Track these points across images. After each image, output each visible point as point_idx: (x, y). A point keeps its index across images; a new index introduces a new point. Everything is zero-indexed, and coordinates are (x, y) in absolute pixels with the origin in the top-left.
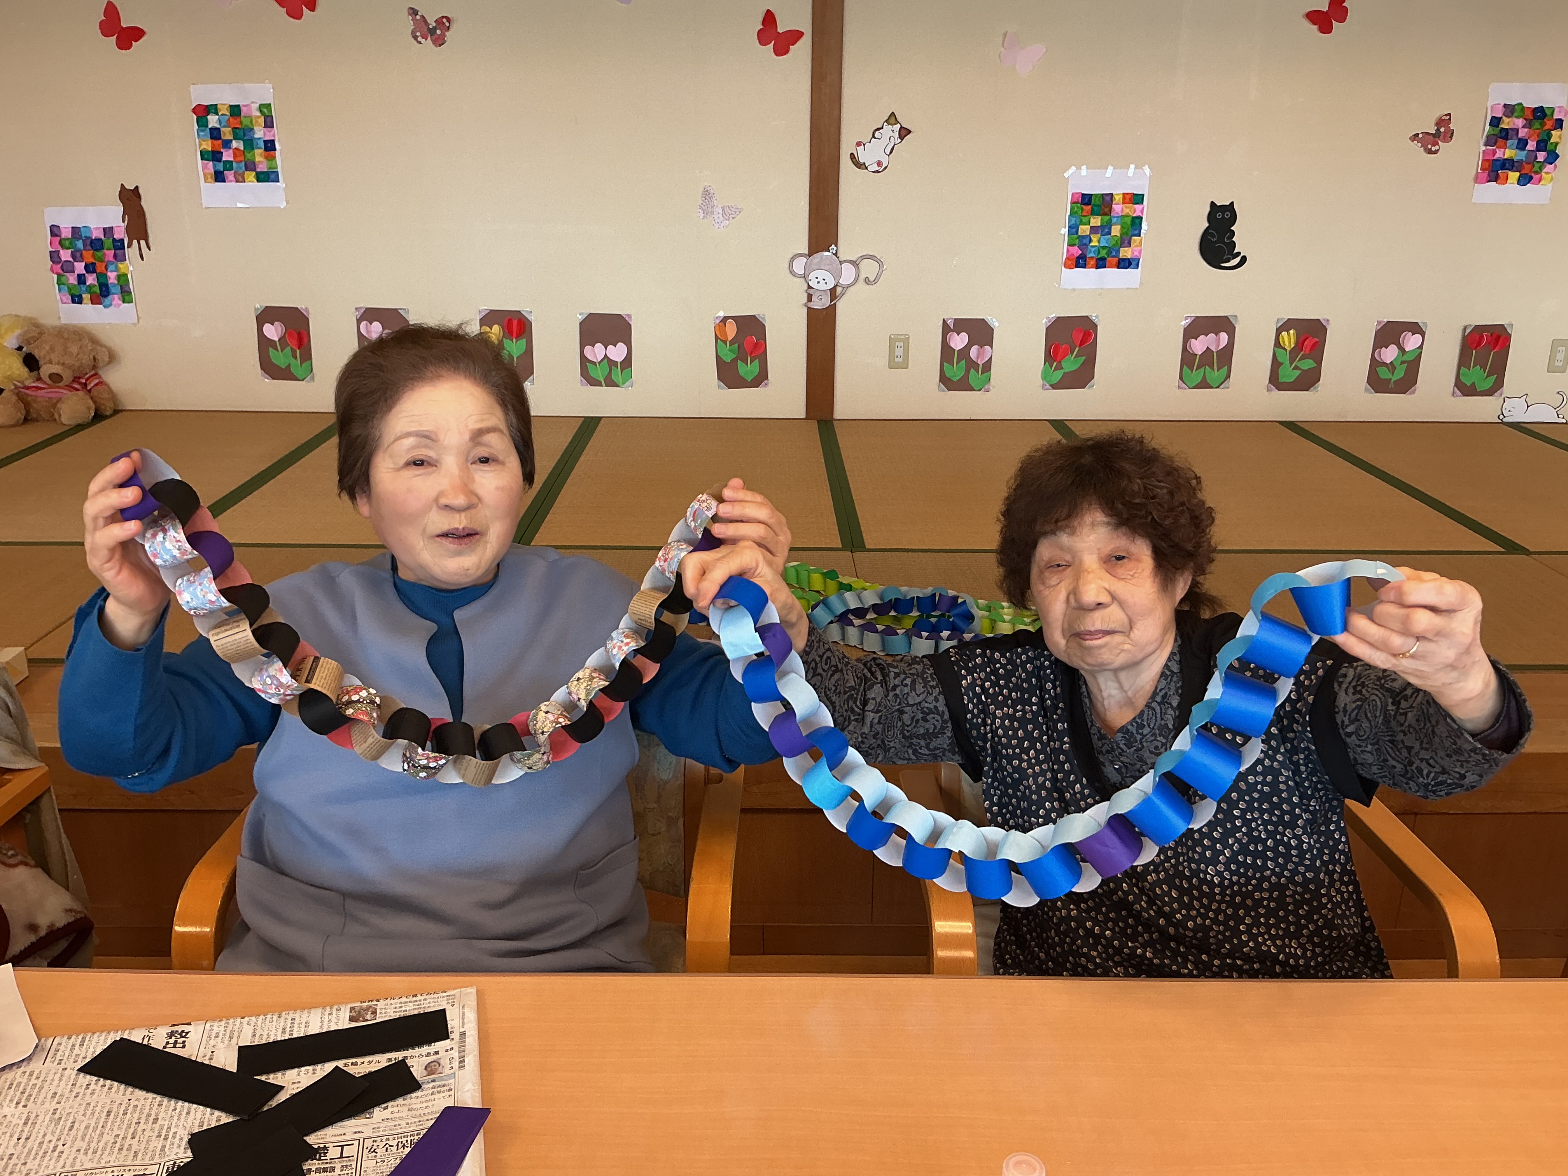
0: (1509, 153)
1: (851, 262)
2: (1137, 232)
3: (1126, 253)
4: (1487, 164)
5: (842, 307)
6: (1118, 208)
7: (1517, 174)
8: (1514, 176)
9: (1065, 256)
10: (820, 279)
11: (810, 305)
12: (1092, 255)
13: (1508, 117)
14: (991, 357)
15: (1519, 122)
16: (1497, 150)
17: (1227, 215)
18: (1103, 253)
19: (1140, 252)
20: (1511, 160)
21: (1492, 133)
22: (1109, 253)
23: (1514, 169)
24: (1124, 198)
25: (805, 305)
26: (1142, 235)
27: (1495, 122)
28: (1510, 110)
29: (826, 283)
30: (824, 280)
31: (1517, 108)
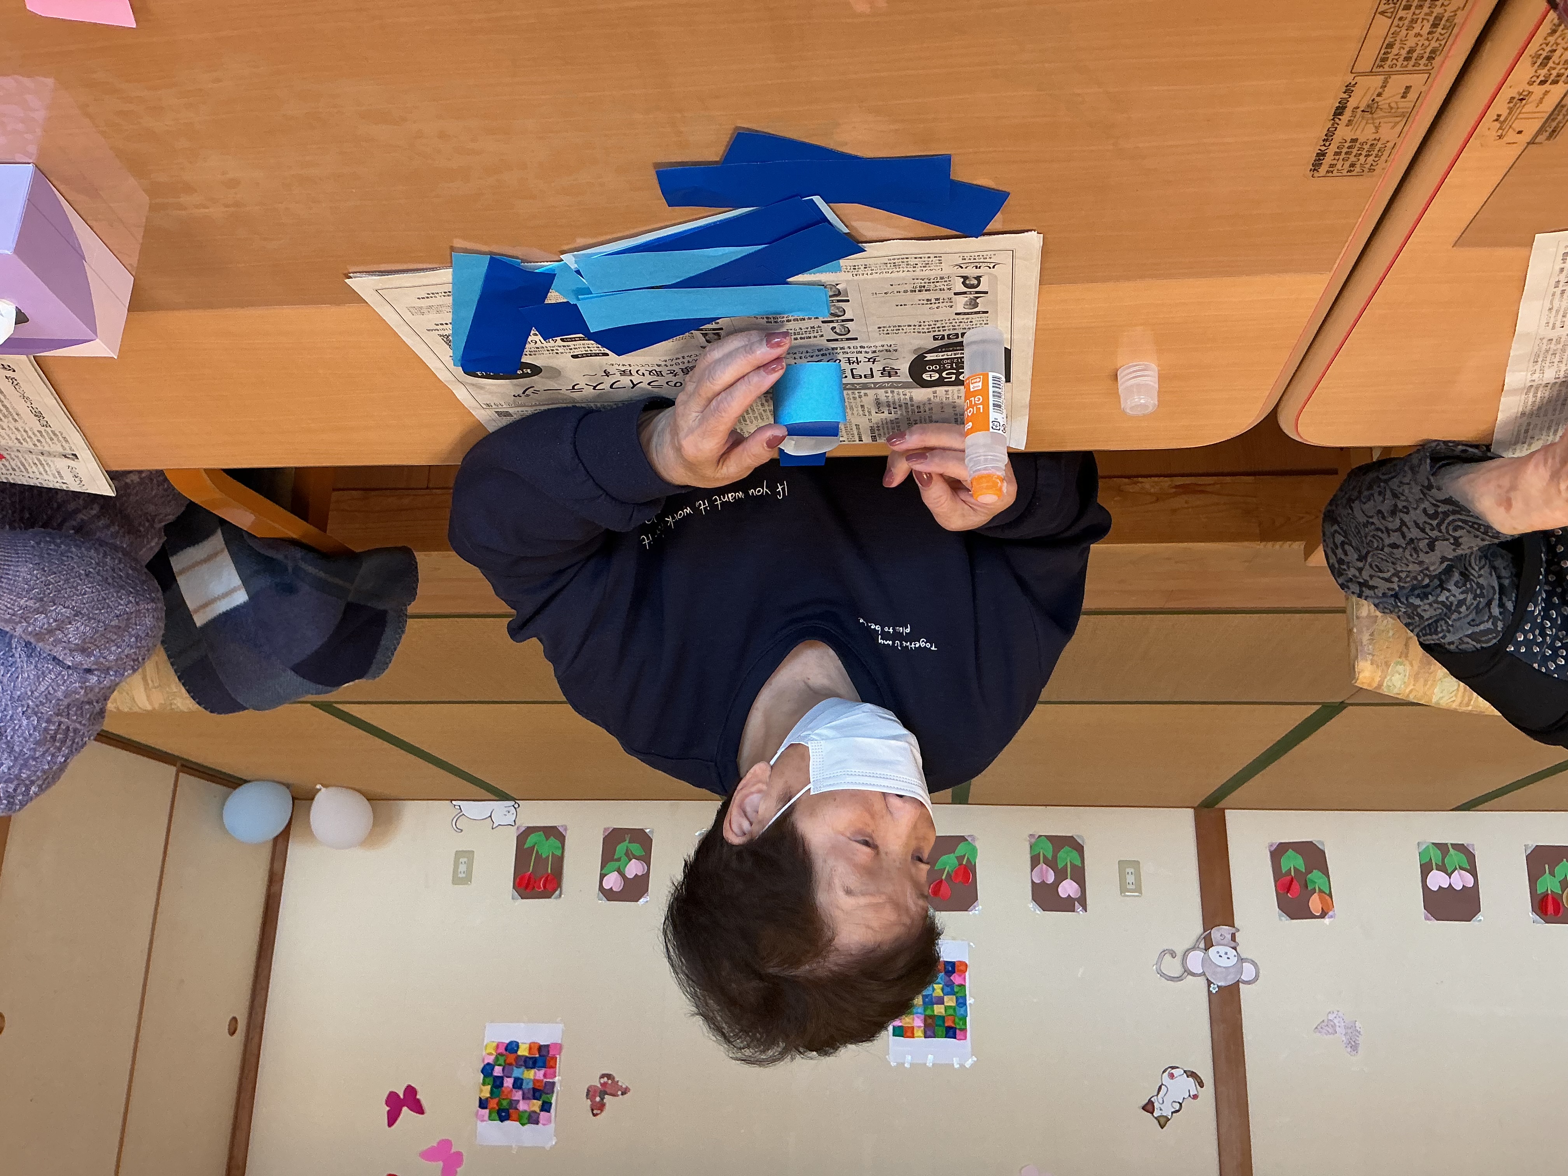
0: (530, 1075)
1: (1193, 975)
4: (552, 1063)
5: (1198, 928)
6: (918, 1023)
7: (520, 1053)
8: (523, 1051)
9: (967, 974)
10: (1225, 957)
11: (1233, 930)
13: (535, 1112)
14: (1032, 871)
15: (522, 1106)
16: (542, 1077)
20: (528, 1068)
21: (550, 1096)
23: (523, 1059)
24: (912, 1033)
25: (1238, 930)
27: (546, 1107)
28: (533, 1119)
29: (1218, 952)
30: (1220, 956)
31: (526, 1121)
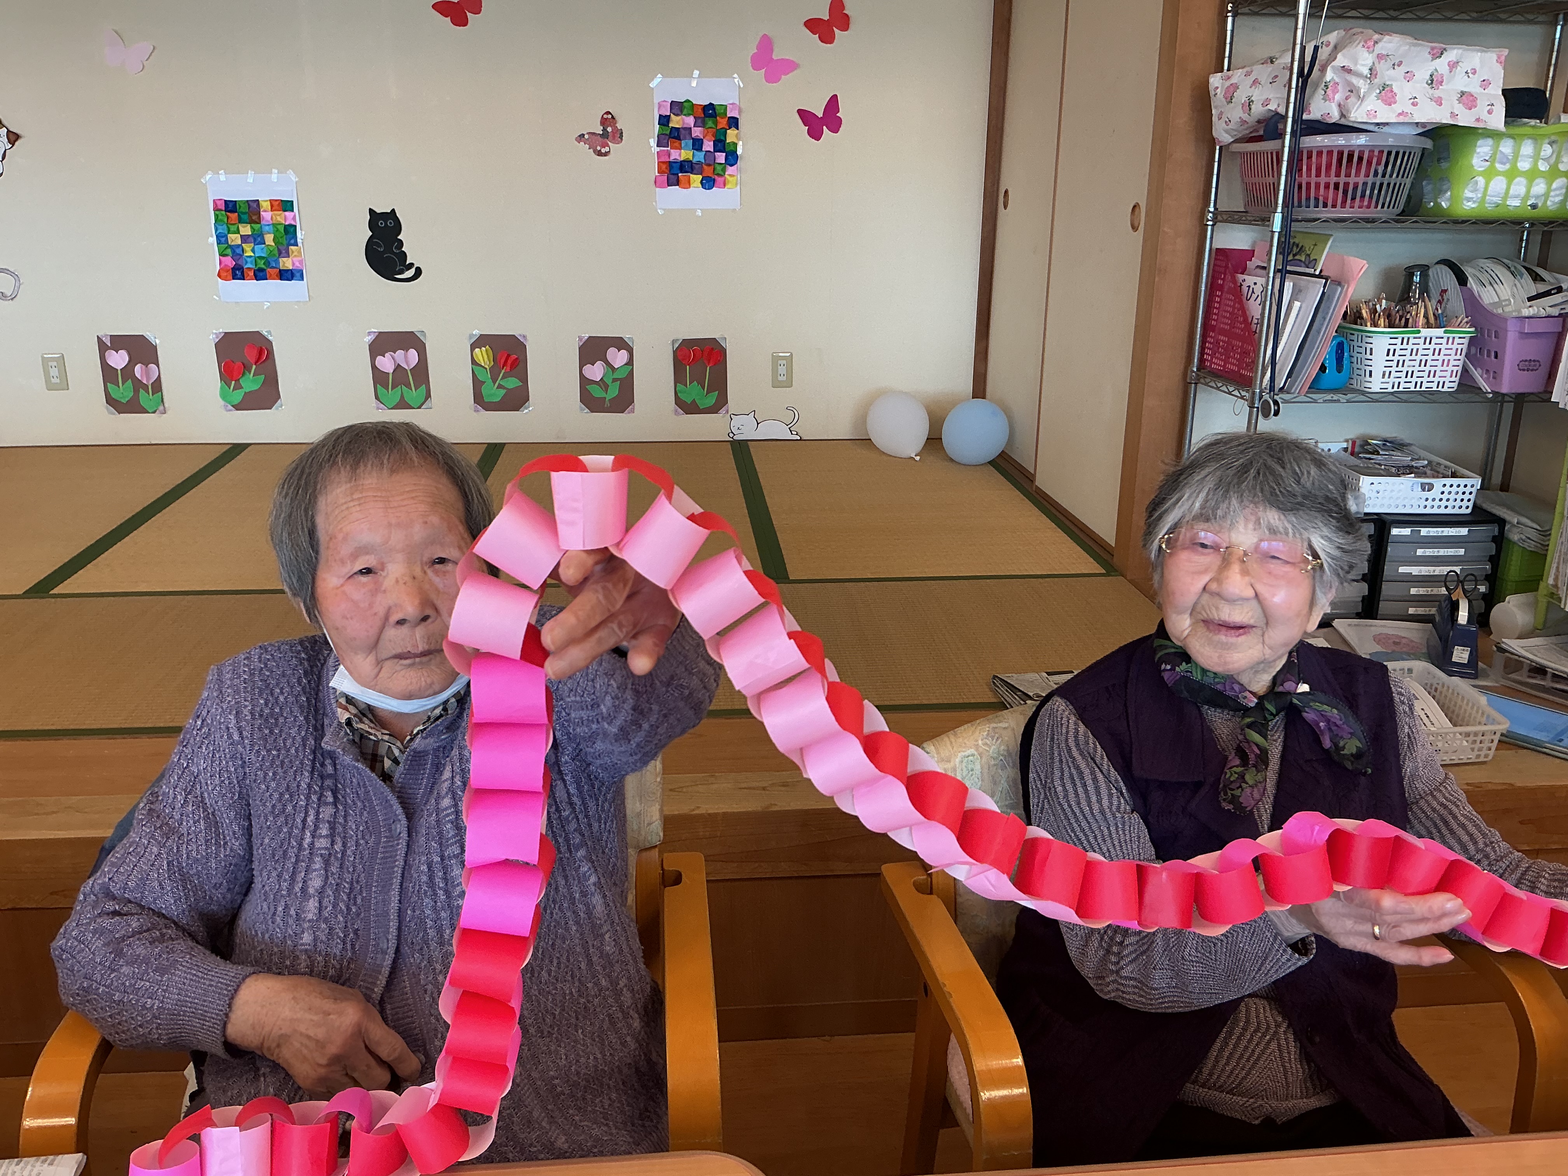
0: (685, 154)
2: (292, 241)
3: (287, 263)
4: (664, 167)
6: (267, 215)
7: (700, 177)
8: (696, 179)
9: (218, 268)
12: (249, 265)
13: (677, 115)
14: (159, 375)
15: (690, 121)
16: (672, 151)
17: (390, 223)
18: (261, 264)
19: (301, 262)
20: (687, 161)
21: (661, 132)
22: (267, 263)
23: (695, 171)
24: (272, 206)
26: (300, 244)
27: (664, 120)
28: (677, 107)
31: (685, 104)
